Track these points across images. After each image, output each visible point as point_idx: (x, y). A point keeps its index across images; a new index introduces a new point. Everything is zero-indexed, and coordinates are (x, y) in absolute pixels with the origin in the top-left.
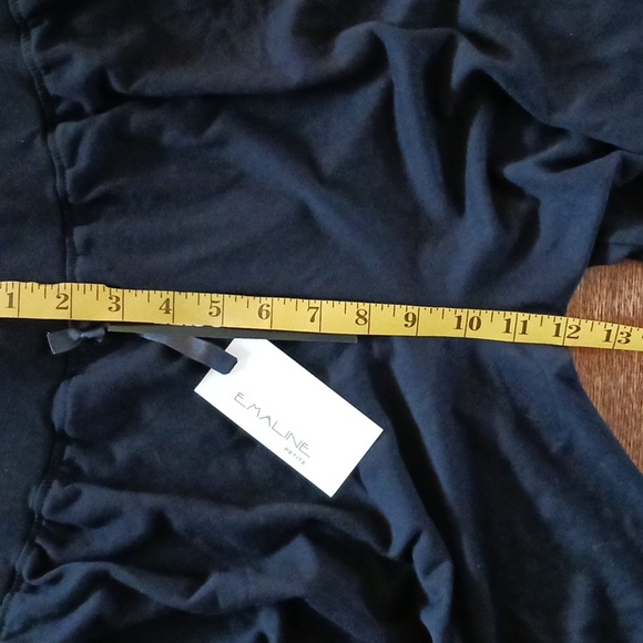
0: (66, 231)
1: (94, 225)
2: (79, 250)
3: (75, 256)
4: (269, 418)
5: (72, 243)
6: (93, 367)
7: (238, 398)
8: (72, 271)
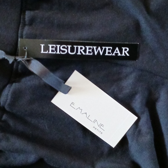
0: (22, 12)
1: (36, 11)
2: (27, 23)
3: (24, 25)
4: (86, 113)
5: (24, 19)
6: (24, 80)
7: (72, 105)
8: (22, 32)
